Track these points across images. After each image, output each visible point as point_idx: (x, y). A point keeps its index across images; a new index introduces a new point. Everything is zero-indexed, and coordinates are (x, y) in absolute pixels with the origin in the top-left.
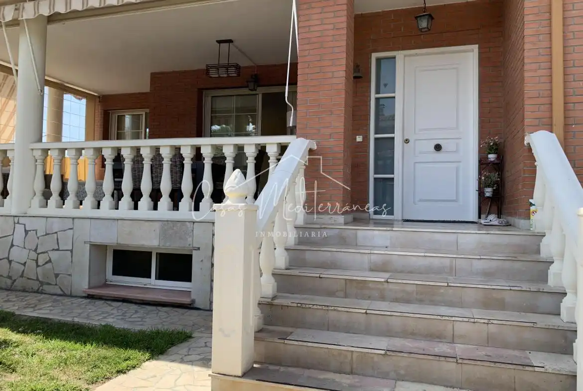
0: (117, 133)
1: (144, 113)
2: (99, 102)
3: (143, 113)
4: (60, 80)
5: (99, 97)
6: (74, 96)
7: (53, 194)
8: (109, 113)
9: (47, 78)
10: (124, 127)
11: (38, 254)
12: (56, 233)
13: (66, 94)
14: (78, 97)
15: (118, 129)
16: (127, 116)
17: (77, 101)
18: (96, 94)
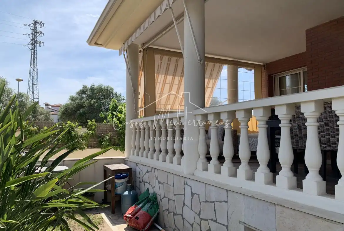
0: (280, 91)
1: (302, 72)
2: (264, 69)
3: (300, 71)
4: (235, 58)
5: (264, 66)
6: (246, 69)
7: (212, 158)
8: (273, 76)
9: (206, 55)
10: (286, 86)
11: (202, 219)
12: (214, 202)
13: (240, 68)
14: (249, 68)
15: (280, 89)
16: (287, 77)
17: (249, 72)
18: (262, 64)
